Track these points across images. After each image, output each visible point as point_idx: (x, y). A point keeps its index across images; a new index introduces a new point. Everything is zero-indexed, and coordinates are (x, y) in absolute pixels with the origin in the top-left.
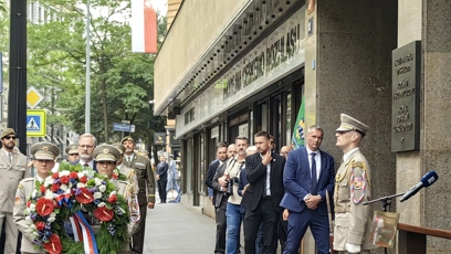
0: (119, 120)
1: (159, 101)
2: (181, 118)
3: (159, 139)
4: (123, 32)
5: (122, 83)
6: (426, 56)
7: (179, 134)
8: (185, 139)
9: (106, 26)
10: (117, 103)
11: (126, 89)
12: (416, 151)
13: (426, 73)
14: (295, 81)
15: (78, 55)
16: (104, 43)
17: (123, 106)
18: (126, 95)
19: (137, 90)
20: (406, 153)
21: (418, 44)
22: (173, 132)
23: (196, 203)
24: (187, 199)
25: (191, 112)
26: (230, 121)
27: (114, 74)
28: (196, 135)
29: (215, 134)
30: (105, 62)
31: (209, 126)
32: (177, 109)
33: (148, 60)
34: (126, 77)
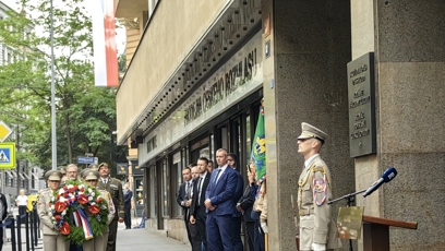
0: (82, 153)
1: (122, 131)
2: (144, 147)
3: (121, 169)
4: (85, 70)
5: (85, 117)
6: (379, 66)
7: (142, 162)
8: (147, 167)
9: (68, 65)
10: (80, 137)
11: (89, 123)
12: (374, 154)
13: (380, 81)
14: (253, 103)
15: (42, 92)
16: (67, 80)
17: (86, 140)
18: (89, 129)
19: (99, 124)
20: (364, 157)
21: (372, 55)
22: (135, 162)
23: (160, 226)
24: (152, 223)
25: (153, 140)
26: (191, 146)
27: (77, 110)
28: (158, 162)
29: (177, 159)
30: (68, 98)
31: (171, 152)
32: (139, 138)
33: (109, 95)
34: (89, 112)
